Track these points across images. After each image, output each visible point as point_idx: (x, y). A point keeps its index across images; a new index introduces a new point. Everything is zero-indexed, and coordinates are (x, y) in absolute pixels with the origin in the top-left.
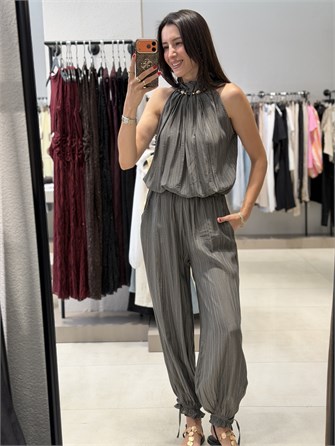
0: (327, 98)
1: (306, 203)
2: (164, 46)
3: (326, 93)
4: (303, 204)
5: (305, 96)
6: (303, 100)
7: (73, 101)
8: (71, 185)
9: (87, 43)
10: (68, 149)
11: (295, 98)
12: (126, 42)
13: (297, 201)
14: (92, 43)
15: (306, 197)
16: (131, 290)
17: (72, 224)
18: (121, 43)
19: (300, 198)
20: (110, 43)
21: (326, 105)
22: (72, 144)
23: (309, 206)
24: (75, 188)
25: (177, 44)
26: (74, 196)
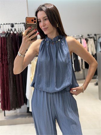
0: (88, 37)
1: (84, 69)
2: (39, 20)
3: (88, 35)
4: (83, 70)
5: (82, 36)
6: (81, 38)
7: (4, 44)
8: (5, 71)
9: (9, 24)
10: (3, 60)
11: (79, 37)
12: (23, 23)
13: (81, 69)
14: (11, 24)
15: (84, 67)
16: (28, 106)
17: (5, 85)
18: (21, 23)
19: (82, 68)
20: (17, 24)
21: (89, 39)
22: (4, 58)
23: (85, 70)
24: (6, 73)
25: (46, 19)
26: (6, 75)
